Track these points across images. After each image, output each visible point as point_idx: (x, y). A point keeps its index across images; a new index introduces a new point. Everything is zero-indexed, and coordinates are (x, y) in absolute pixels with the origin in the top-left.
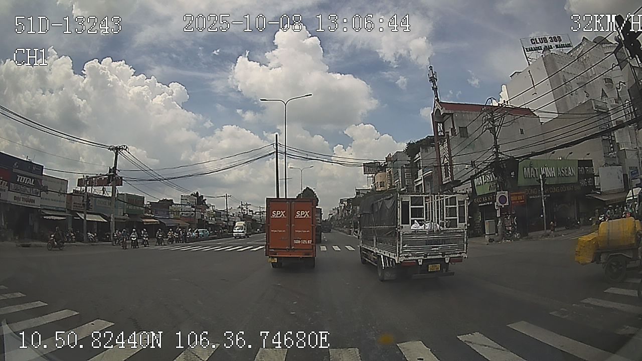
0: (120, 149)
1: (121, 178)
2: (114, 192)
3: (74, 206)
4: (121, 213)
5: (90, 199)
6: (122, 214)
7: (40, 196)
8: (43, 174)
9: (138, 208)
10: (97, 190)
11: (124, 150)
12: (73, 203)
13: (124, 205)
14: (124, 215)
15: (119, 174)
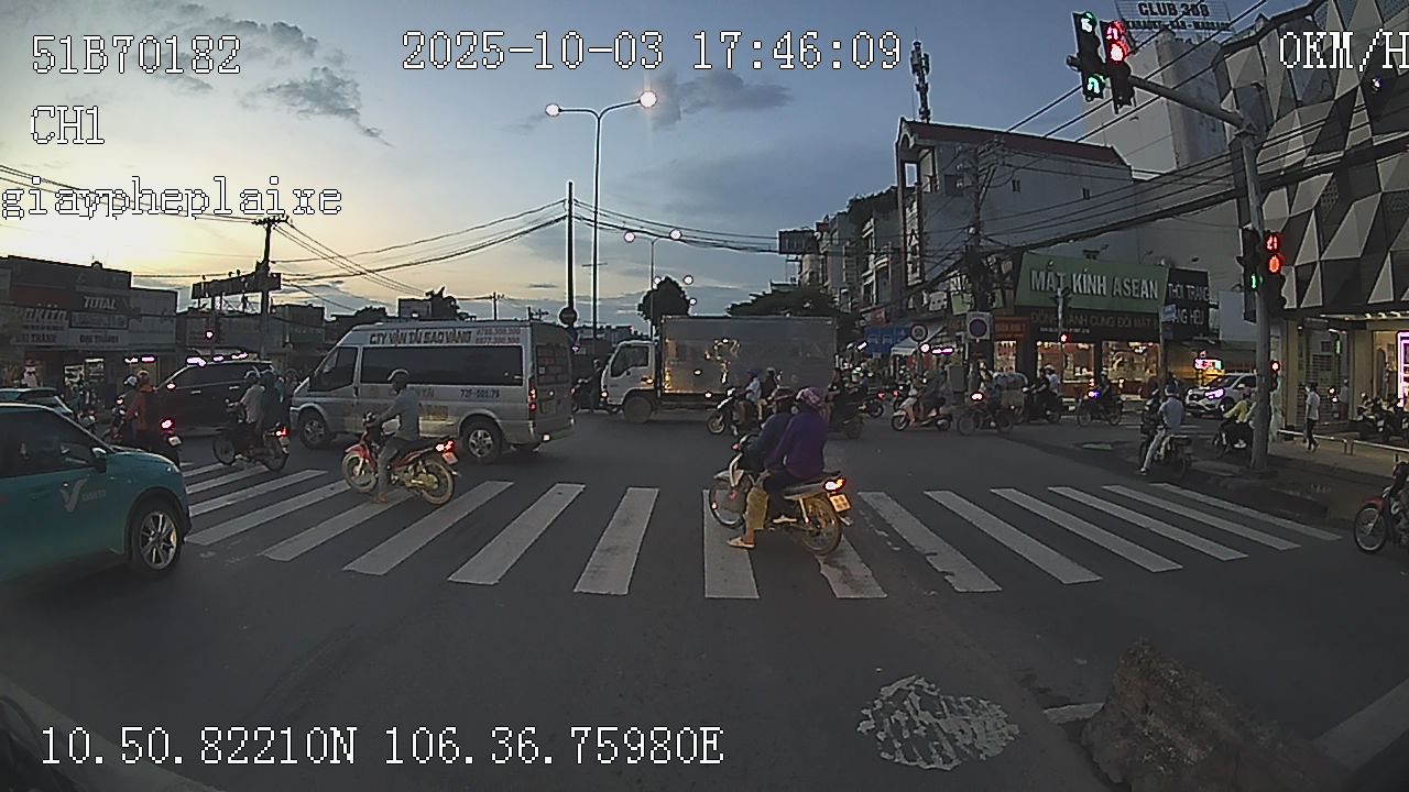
0: (274, 221)
1: (279, 275)
2: (265, 305)
3: (190, 338)
4: (278, 342)
5: (220, 321)
6: (281, 344)
7: (127, 328)
8: (132, 286)
9: (312, 329)
10: (233, 302)
11: (281, 224)
12: (188, 332)
13: (284, 325)
14: (284, 346)
15: (273, 269)
